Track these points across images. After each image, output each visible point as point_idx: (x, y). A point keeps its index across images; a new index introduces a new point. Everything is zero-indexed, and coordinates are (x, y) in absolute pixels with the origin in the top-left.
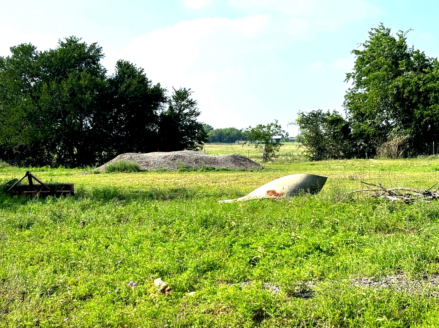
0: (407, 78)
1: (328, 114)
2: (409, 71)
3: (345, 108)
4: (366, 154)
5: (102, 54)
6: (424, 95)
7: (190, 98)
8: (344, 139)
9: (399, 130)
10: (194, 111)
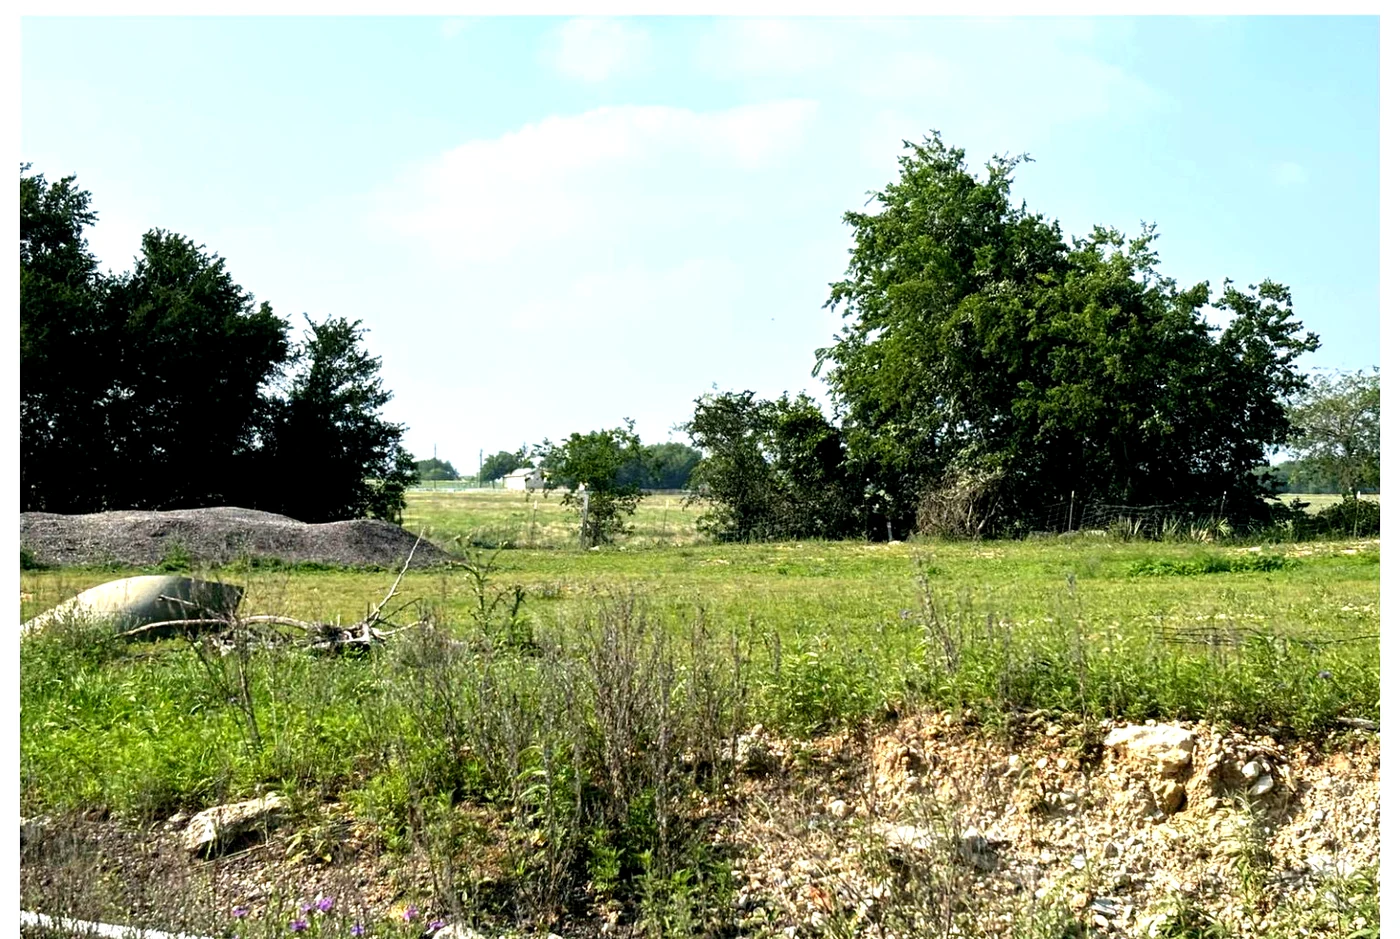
0: (993, 299)
1: (784, 405)
2: (1000, 280)
3: (832, 387)
4: (889, 526)
5: (88, 211)
6: (1040, 352)
7: (359, 348)
8: (825, 479)
9: (974, 454)
10: (371, 389)
